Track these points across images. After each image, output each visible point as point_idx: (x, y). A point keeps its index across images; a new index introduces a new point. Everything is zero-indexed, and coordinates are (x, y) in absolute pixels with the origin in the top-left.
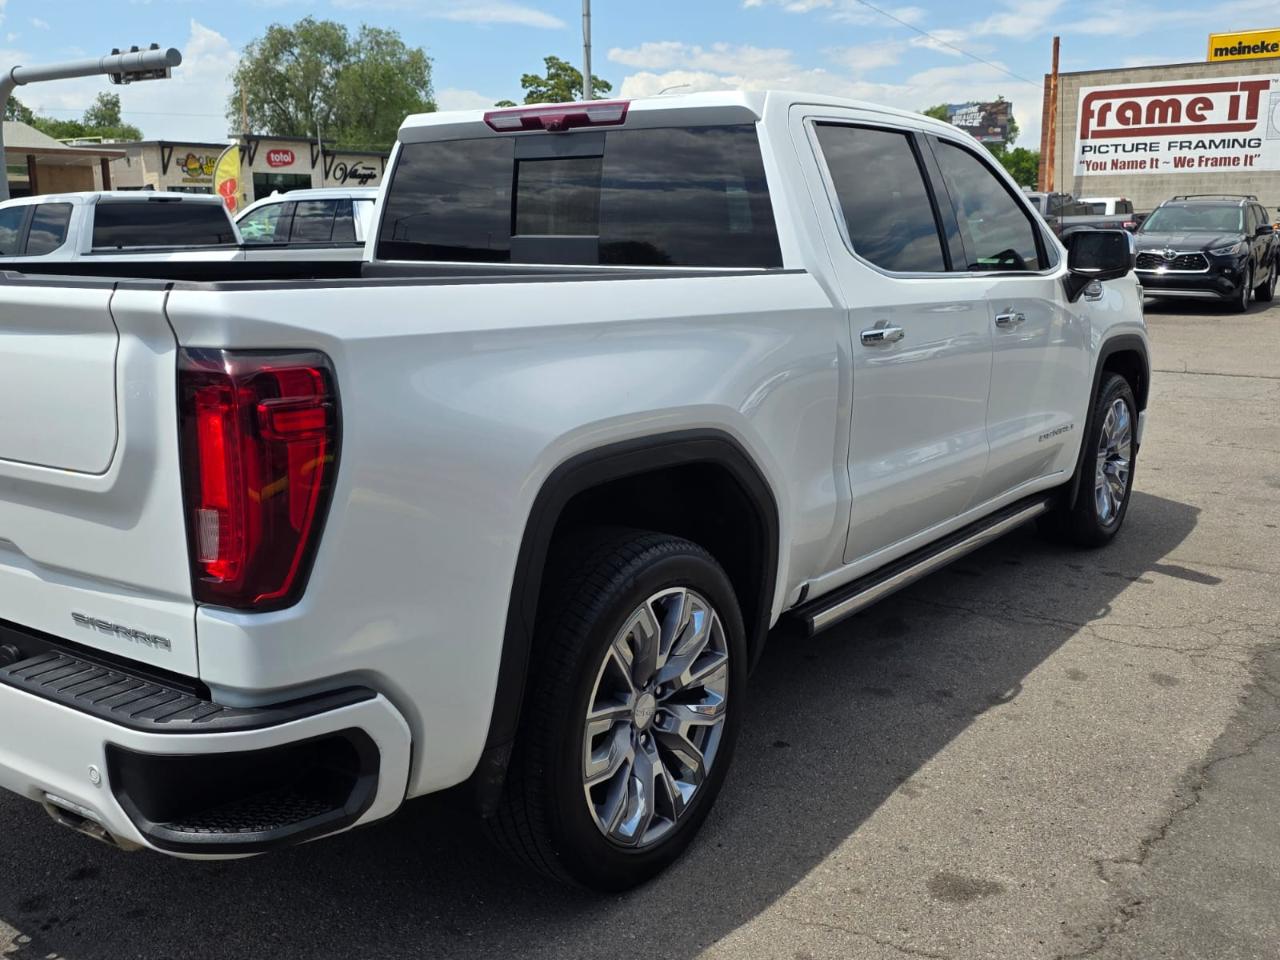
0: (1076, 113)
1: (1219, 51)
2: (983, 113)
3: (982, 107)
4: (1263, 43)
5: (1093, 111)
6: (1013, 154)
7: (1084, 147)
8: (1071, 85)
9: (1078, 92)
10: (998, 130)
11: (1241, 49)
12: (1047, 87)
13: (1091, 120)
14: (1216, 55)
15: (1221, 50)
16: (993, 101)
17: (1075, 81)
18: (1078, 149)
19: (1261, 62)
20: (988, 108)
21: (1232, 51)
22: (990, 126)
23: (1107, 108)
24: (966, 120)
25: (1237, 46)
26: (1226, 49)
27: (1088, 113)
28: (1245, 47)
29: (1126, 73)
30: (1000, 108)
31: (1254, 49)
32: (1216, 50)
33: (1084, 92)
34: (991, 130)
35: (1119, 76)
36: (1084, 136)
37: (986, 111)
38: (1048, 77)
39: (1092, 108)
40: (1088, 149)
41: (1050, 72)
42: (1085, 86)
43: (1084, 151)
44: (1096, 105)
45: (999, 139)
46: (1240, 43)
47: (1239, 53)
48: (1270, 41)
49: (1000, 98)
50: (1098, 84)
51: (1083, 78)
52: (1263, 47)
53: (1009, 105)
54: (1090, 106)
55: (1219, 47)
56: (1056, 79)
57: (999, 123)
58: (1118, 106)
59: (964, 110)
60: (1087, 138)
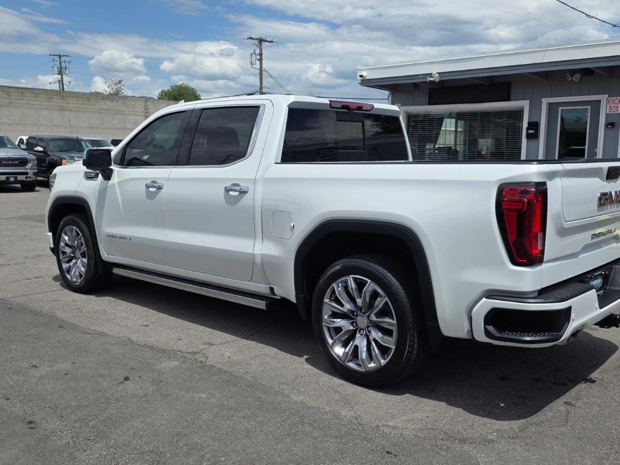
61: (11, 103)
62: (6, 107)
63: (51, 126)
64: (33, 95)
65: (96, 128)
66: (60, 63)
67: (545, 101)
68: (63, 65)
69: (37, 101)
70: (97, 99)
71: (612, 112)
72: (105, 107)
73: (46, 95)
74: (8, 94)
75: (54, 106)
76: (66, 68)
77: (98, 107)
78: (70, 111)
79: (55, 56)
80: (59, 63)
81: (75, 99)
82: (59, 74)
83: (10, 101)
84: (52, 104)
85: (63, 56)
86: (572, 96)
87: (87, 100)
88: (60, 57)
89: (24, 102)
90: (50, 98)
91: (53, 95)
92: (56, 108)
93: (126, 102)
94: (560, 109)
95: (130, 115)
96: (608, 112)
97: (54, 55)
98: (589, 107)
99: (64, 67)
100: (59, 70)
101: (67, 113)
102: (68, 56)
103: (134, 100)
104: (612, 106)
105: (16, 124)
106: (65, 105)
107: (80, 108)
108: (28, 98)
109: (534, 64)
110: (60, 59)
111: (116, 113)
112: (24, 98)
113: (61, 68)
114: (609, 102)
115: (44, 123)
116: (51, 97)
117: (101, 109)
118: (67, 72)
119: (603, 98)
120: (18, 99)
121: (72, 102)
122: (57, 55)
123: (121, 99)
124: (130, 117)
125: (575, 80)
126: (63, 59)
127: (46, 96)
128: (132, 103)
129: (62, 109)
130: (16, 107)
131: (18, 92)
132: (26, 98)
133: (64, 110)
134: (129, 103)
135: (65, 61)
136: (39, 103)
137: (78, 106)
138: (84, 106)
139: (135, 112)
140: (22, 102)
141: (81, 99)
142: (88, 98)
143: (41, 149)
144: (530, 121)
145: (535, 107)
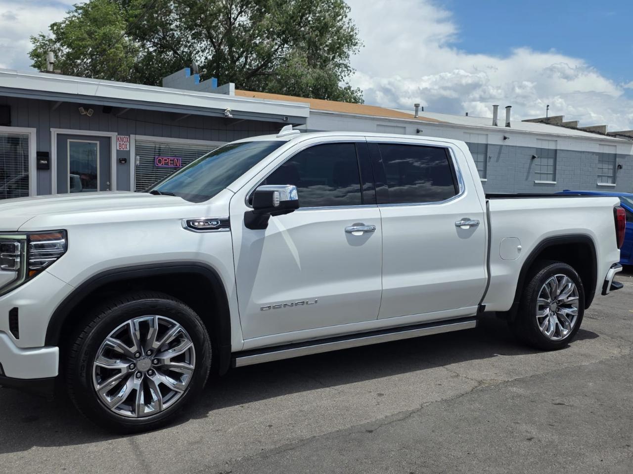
67: (54, 132)
71: (122, 149)
86: (83, 130)
94: (69, 141)
96: (118, 149)
98: (98, 143)
104: (122, 143)
109: (78, 95)
114: (118, 139)
119: (114, 135)
125: (89, 115)
144: (38, 151)
145: (43, 137)
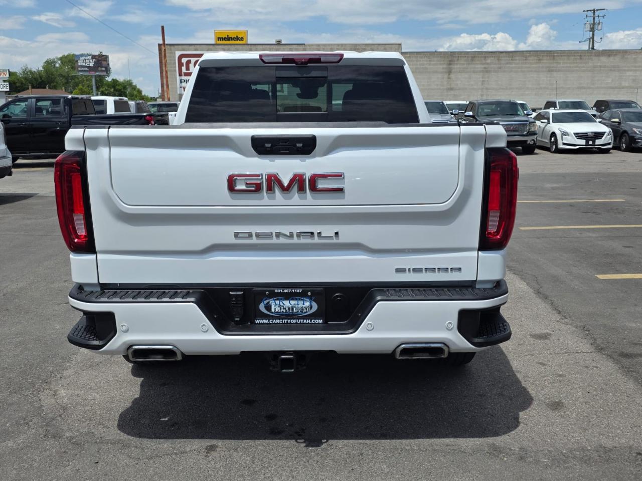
0: (175, 63)
1: (219, 39)
2: (94, 60)
3: (93, 57)
4: (237, 36)
5: (183, 63)
6: (111, 82)
7: (181, 80)
8: (171, 50)
9: (175, 54)
10: (104, 69)
11: (228, 39)
12: (160, 50)
13: (183, 67)
14: (218, 40)
15: (220, 38)
16: (97, 54)
17: (172, 48)
18: (178, 81)
19: (253, 46)
20: (97, 57)
21: (224, 39)
22: (98, 67)
23: (188, 62)
24: (86, 63)
25: (227, 37)
26: (222, 38)
27: (181, 65)
28: (230, 38)
29: (196, 46)
30: (103, 58)
31: (233, 39)
32: (218, 38)
33: (178, 54)
34: (100, 69)
35: (193, 47)
36: (180, 75)
37: (96, 59)
38: (159, 45)
39: (182, 62)
40: (183, 81)
41: (161, 42)
42: (178, 50)
43: (181, 82)
44: (184, 60)
45: (105, 74)
46: (228, 36)
47: (228, 40)
48: (240, 36)
49: (101, 53)
50: (183, 50)
51: (176, 47)
52: (237, 39)
53: (107, 57)
54: (181, 60)
55: (219, 36)
56: (165, 46)
57: (103, 65)
58: (194, 61)
59: (84, 58)
60: (182, 76)
61: (500, 68)
62: (495, 72)
63: (536, 88)
64: (522, 58)
65: (585, 88)
66: (594, 18)
68: (597, 20)
69: (526, 63)
70: (591, 55)
72: (599, 64)
73: (536, 56)
74: (498, 60)
75: (543, 67)
76: (599, 23)
77: (590, 64)
78: (559, 71)
79: (589, 12)
80: (592, 18)
81: (566, 58)
82: (590, 31)
83: (499, 66)
84: (541, 65)
85: (597, 10)
87: (579, 58)
88: (594, 12)
89: (513, 66)
90: (539, 60)
91: (542, 56)
92: (544, 69)
93: (626, 57)
95: (628, 71)
97: (587, 11)
99: (598, 22)
100: (592, 26)
101: (555, 74)
102: (604, 9)
103: (637, 53)
105: (503, 89)
106: (555, 65)
107: (570, 67)
108: (517, 62)
110: (594, 14)
111: (611, 70)
112: (513, 62)
113: (594, 24)
115: (530, 86)
116: (541, 58)
117: (595, 67)
118: (600, 27)
120: (507, 63)
121: (561, 62)
122: (591, 11)
123: (620, 53)
124: (628, 73)
126: (597, 13)
127: (536, 58)
128: (634, 57)
129: (550, 70)
130: (504, 71)
131: (508, 57)
132: (515, 62)
133: (552, 71)
134: (629, 57)
135: (599, 16)
136: (527, 65)
137: (568, 65)
138: (575, 65)
139: (635, 67)
140: (511, 66)
141: (573, 58)
142: (581, 56)
143: (471, 113)
